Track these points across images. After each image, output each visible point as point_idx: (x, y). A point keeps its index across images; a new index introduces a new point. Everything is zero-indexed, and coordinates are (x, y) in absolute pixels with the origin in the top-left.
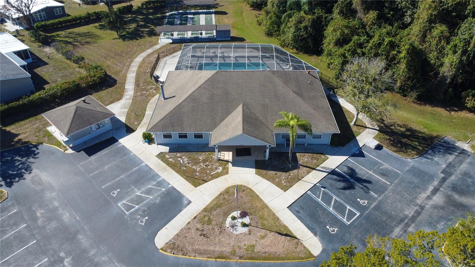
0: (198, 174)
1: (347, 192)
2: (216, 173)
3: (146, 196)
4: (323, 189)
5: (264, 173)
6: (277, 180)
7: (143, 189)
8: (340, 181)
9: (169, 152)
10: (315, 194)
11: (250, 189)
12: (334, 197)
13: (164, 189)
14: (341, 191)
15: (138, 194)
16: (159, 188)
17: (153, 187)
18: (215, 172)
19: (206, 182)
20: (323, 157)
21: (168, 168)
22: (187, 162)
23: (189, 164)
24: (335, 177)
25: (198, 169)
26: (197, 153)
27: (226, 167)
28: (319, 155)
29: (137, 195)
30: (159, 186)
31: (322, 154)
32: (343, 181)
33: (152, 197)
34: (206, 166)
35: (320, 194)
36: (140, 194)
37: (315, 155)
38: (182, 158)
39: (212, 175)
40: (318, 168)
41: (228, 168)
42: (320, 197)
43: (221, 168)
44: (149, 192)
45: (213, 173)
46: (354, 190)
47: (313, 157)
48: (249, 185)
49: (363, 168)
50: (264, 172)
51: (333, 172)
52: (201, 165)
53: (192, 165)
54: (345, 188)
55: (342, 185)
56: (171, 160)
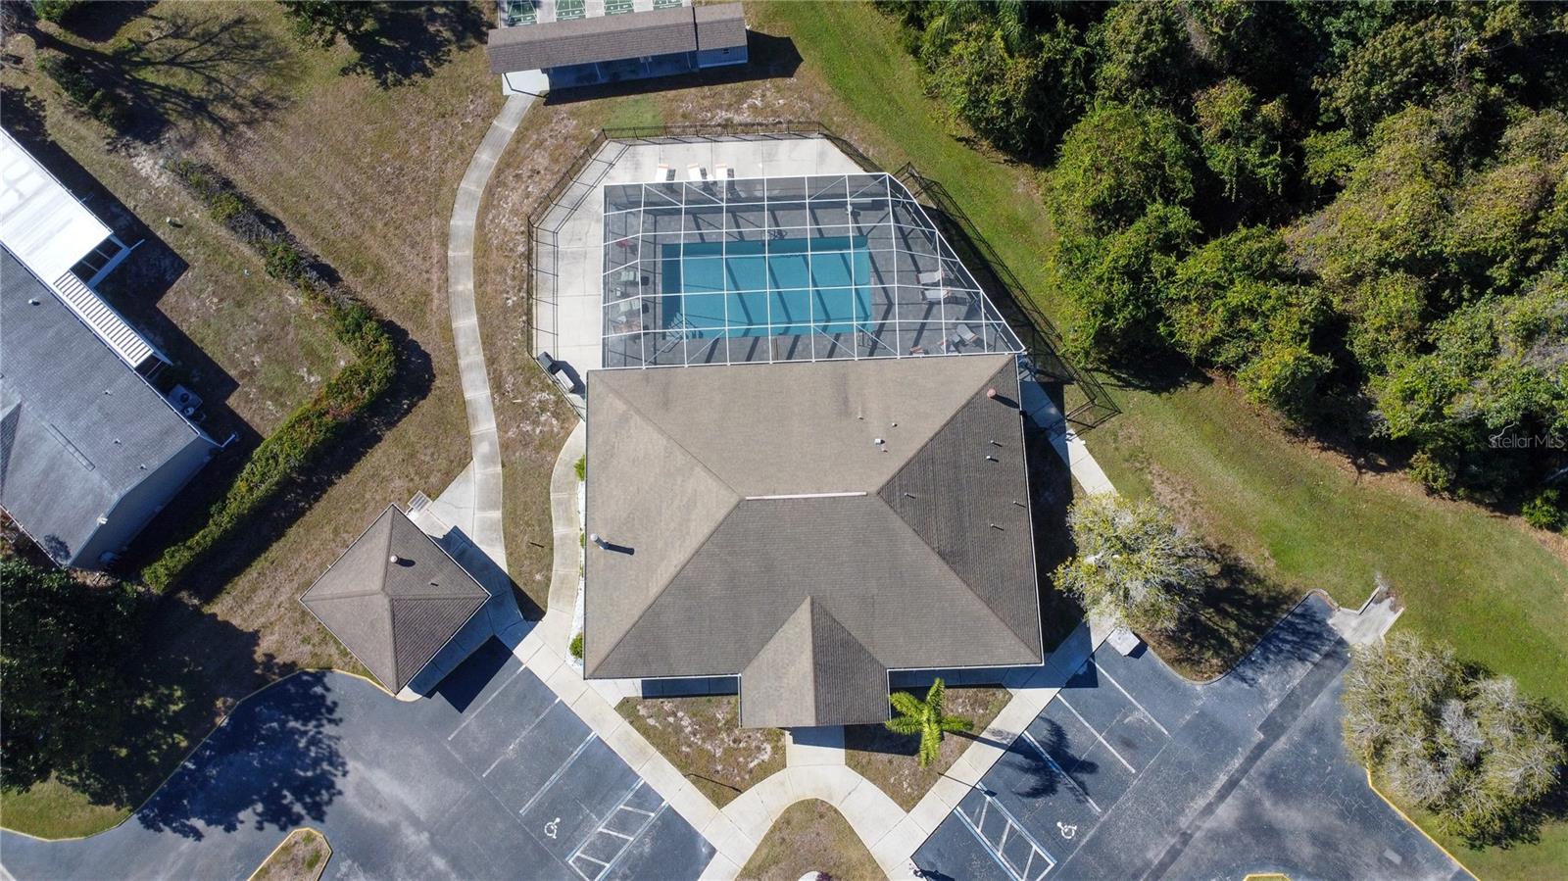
0: (719, 768)
1: (1040, 802)
2: (759, 765)
3: (621, 835)
4: (988, 798)
5: (864, 761)
6: (892, 780)
7: (609, 816)
8: (1026, 770)
9: (645, 697)
10: (970, 814)
11: (836, 811)
12: (1010, 821)
13: (653, 815)
14: (1025, 800)
15: (600, 829)
16: (643, 812)
17: (630, 809)
18: (756, 762)
19: (739, 791)
20: (1000, 694)
21: (652, 750)
22: (689, 729)
23: (695, 735)
24: (1019, 758)
25: (719, 753)
26: (709, 701)
27: (780, 744)
28: (991, 691)
29: (601, 833)
30: (640, 806)
31: (1000, 686)
32: (1035, 771)
33: (632, 839)
34: (734, 741)
35: (981, 812)
36: (605, 831)
37: (982, 693)
38: (676, 716)
39: (751, 772)
40: (984, 735)
41: (783, 748)
42: (981, 823)
43: (768, 747)
44: (623, 822)
45: (752, 765)
46: (1053, 797)
47: (976, 701)
48: (831, 799)
49: (1087, 725)
50: (863, 756)
51: (1018, 746)
52: (722, 740)
53: (704, 742)
54: (1035, 793)
55: (1030, 781)
56: (651, 722)
